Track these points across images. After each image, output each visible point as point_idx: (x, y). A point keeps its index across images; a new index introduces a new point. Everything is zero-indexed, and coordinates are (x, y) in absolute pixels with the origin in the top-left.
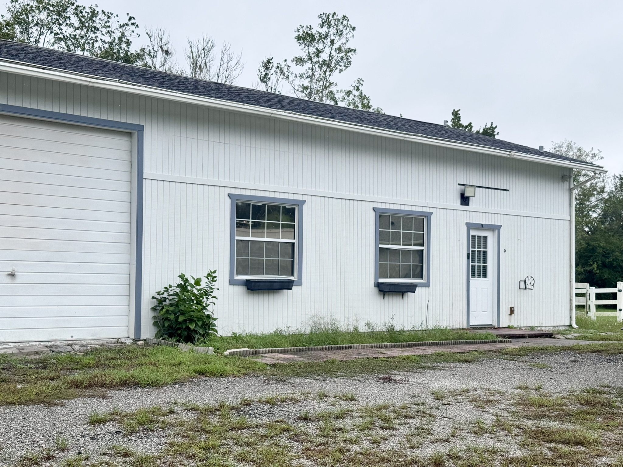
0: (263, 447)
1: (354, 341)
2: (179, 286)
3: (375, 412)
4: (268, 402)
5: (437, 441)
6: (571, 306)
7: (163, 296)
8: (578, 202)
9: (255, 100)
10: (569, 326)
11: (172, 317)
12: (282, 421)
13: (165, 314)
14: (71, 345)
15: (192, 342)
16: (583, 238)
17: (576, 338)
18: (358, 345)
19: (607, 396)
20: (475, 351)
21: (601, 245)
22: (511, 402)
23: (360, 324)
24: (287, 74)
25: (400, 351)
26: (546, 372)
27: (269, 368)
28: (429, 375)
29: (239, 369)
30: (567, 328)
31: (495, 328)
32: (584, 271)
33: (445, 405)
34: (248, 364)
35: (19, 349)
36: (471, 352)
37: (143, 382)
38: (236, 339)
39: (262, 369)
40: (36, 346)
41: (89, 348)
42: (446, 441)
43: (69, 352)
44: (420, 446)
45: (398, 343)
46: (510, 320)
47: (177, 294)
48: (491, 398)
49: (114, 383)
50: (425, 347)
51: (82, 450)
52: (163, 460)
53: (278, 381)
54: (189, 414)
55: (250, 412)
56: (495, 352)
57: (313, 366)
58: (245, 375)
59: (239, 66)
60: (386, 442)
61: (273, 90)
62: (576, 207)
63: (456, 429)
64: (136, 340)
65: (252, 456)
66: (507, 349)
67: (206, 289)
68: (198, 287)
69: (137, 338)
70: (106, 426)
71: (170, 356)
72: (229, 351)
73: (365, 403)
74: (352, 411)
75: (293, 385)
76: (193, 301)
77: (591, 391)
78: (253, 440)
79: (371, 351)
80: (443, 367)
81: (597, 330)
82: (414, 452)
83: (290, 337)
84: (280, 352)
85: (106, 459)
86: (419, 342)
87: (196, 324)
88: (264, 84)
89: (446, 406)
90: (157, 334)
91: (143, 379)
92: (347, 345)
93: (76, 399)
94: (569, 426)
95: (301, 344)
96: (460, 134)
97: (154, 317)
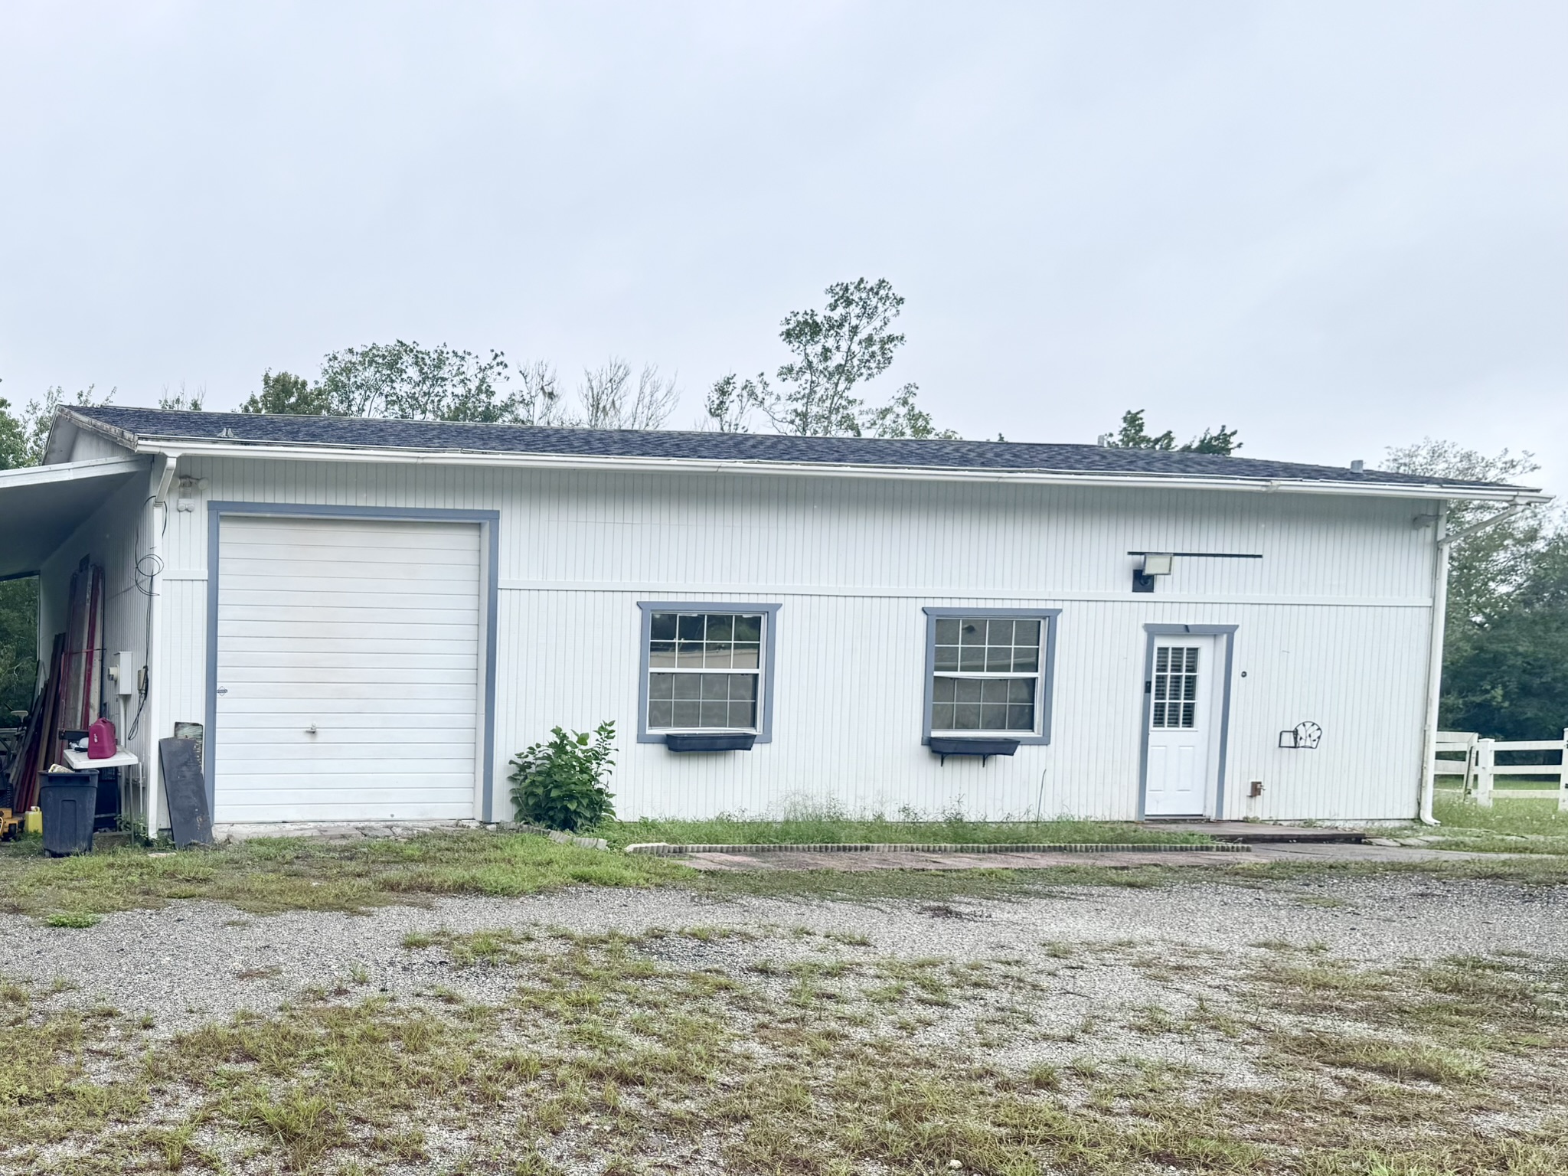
0: (681, 1012)
1: (873, 838)
2: (551, 745)
3: (910, 970)
4: (694, 935)
5: (1046, 1037)
6: (1421, 780)
7: (527, 760)
8: (1456, 564)
9: (690, 449)
10: (1412, 820)
11: (540, 791)
12: (717, 971)
13: (529, 786)
14: (390, 828)
15: (572, 830)
16: (1466, 638)
17: (1431, 846)
18: (882, 845)
19: (1517, 977)
20: (1156, 865)
21: (1521, 649)
22: (1241, 972)
23: (888, 808)
24: (760, 396)
25: (974, 859)
26: (1341, 916)
27: (703, 877)
28: (1039, 908)
29: (648, 876)
30: (1405, 823)
31: (1208, 821)
32: (1465, 703)
33: (1073, 968)
34: (665, 868)
35: (320, 831)
36: (1144, 867)
37: (489, 889)
38: (648, 827)
39: (691, 878)
40: (343, 826)
41: (415, 832)
42: (1068, 1041)
43: (388, 837)
44: (1006, 1044)
45: (970, 845)
46: (1249, 808)
47: (548, 757)
48: (1187, 962)
49: (446, 887)
50: (1033, 853)
51: (389, 984)
52: (506, 1015)
53: (717, 901)
54: (557, 943)
55: (662, 949)
56: (1207, 869)
57: (788, 878)
58: (658, 885)
59: (672, 397)
60: (929, 1029)
61: (732, 427)
62: (1450, 576)
63: (1094, 1017)
64: (484, 823)
65: (657, 1026)
66: (1238, 864)
67: (597, 749)
68: (584, 748)
69: (487, 820)
70: (427, 952)
71: (535, 850)
72: (633, 846)
73: (889, 951)
74: (859, 965)
75: (746, 908)
76: (574, 767)
77: (1470, 963)
78: (662, 998)
79: (909, 857)
80: (1073, 894)
81: (1494, 829)
82: (990, 1055)
83: (746, 827)
84: (725, 850)
85: (420, 1003)
86: (1020, 845)
87: (579, 803)
88: (716, 420)
89: (1074, 971)
90: (516, 816)
91: (488, 883)
92: (859, 845)
93: (389, 907)
94: (1398, 1035)
95: (765, 840)
96: (1138, 457)
97: (513, 791)
